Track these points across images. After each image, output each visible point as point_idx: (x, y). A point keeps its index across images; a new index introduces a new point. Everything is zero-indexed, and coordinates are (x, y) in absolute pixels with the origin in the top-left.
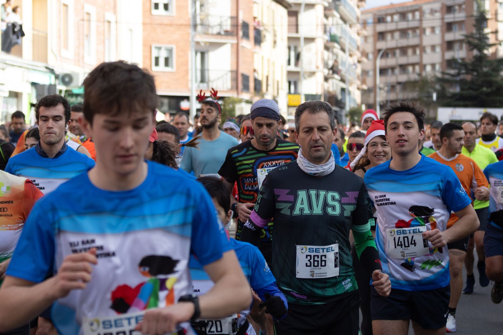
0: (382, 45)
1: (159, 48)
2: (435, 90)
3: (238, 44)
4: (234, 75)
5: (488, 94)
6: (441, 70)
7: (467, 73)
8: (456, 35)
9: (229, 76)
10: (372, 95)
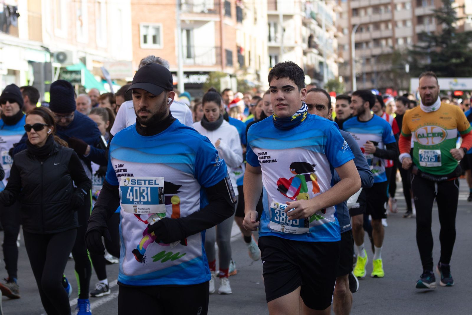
0: (356, 20)
1: (147, 27)
2: (408, 62)
3: (221, 22)
4: (219, 51)
5: (456, 65)
6: (412, 44)
7: (437, 45)
8: (426, 10)
9: (214, 52)
10: (348, 68)
